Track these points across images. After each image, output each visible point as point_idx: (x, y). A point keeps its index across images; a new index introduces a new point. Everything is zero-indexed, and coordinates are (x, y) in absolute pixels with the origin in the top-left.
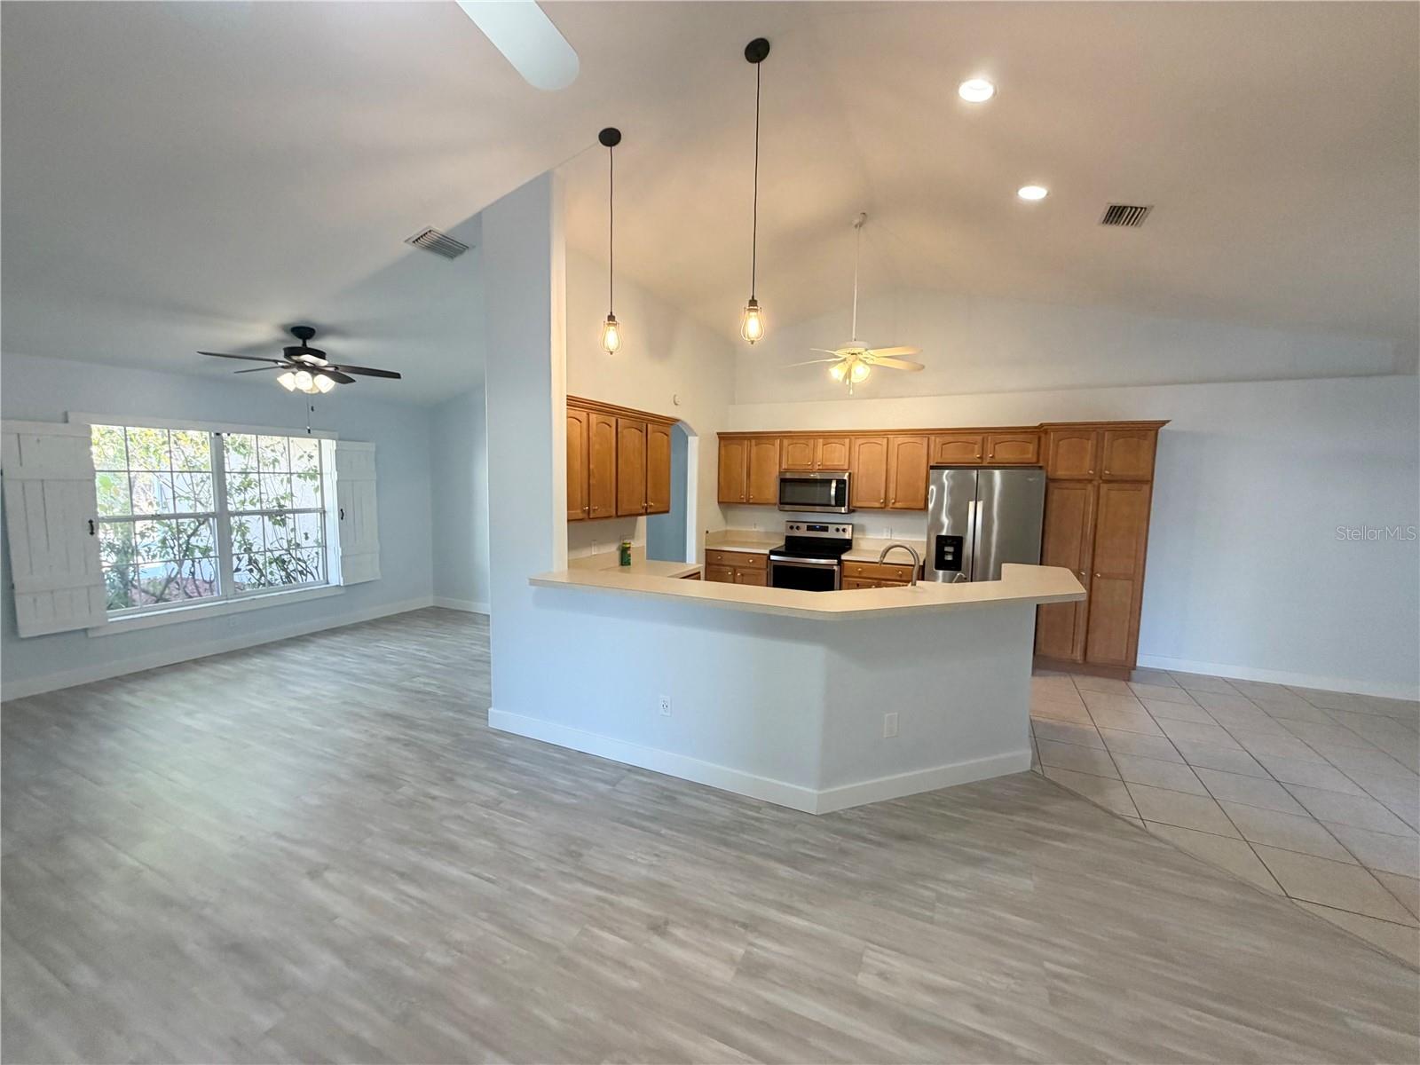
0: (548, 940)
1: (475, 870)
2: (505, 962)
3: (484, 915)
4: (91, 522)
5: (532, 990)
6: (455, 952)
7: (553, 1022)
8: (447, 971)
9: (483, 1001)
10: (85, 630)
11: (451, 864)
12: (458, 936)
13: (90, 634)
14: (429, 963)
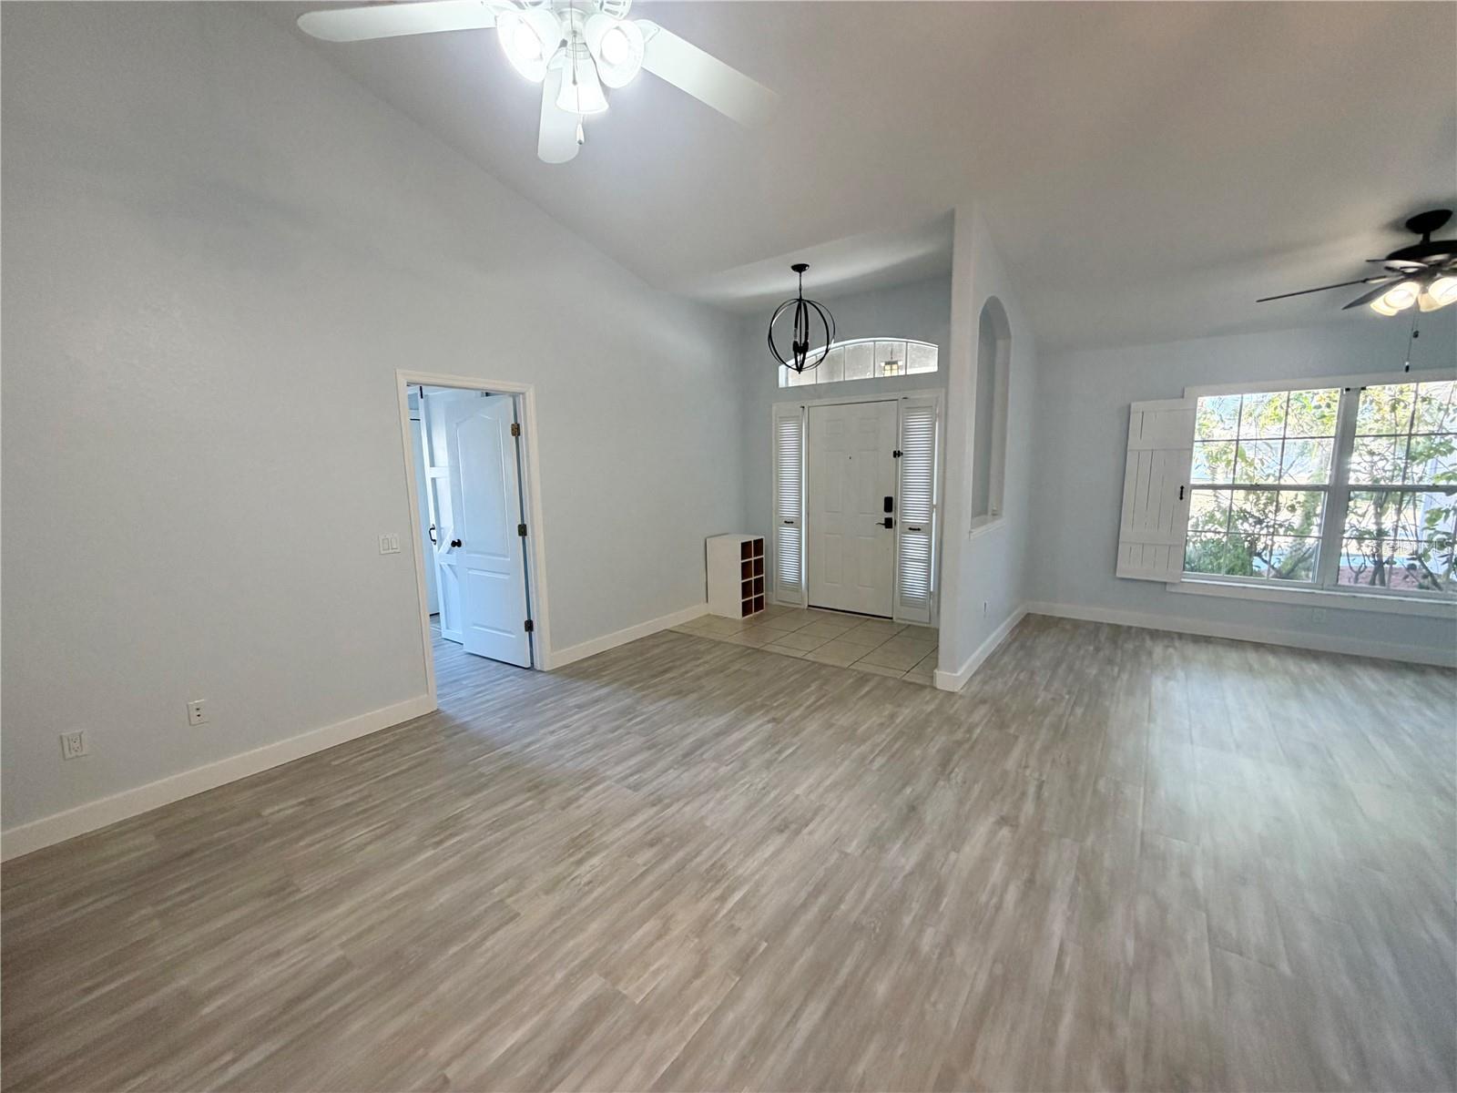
0: (979, 1051)
1: (1070, 946)
2: (934, 1004)
3: (999, 970)
4: (1182, 488)
5: (900, 1039)
6: (937, 951)
7: (860, 1069)
8: (914, 951)
9: (882, 989)
10: (1165, 583)
11: (1069, 920)
12: (961, 950)
13: (1168, 588)
14: (921, 932)
